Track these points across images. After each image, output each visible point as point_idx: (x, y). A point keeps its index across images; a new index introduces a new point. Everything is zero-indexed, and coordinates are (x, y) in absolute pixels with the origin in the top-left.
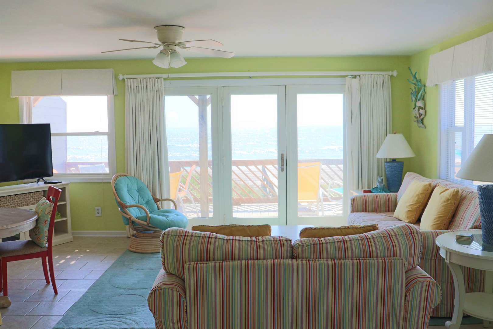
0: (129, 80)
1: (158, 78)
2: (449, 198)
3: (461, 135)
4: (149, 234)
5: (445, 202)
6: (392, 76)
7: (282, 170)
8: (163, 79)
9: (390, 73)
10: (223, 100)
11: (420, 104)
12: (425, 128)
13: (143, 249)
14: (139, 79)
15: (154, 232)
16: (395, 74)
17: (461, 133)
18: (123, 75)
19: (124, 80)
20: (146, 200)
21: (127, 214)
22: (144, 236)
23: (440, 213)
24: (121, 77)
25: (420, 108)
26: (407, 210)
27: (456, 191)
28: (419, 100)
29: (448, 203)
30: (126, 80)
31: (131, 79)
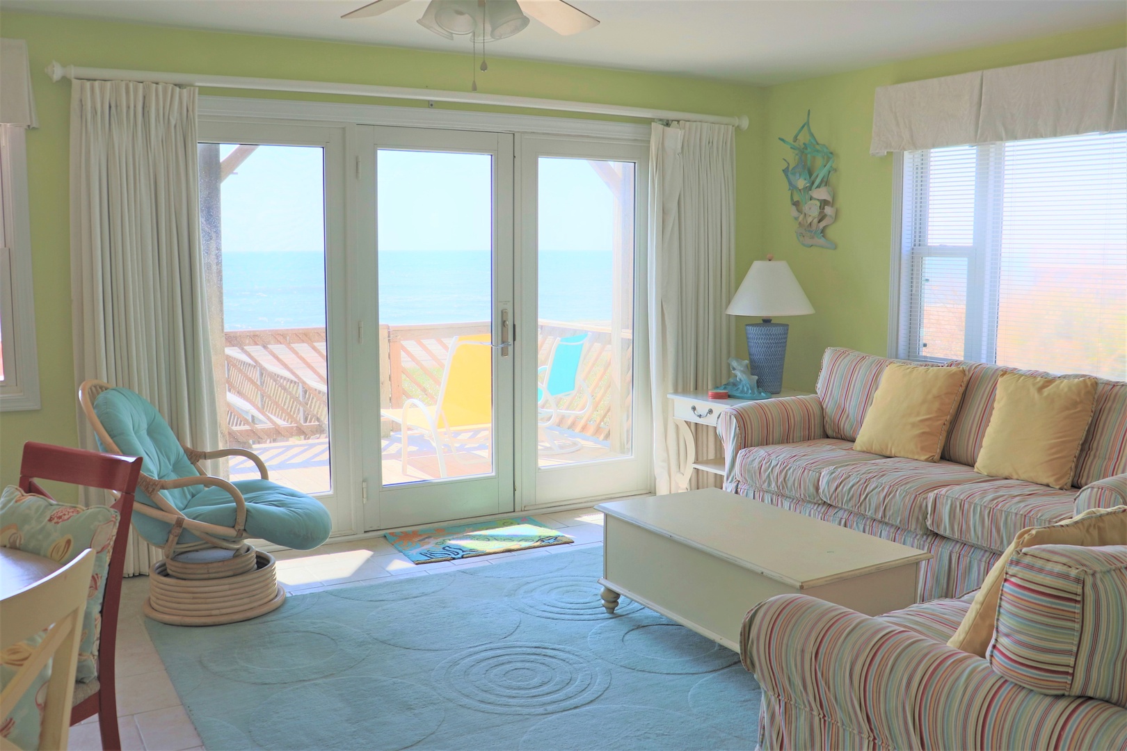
0: (88, 84)
1: (180, 86)
2: (1078, 400)
3: (966, 263)
4: (225, 563)
5: (1067, 408)
6: (738, 129)
7: (504, 352)
8: (197, 90)
9: (736, 122)
10: (360, 164)
11: (822, 194)
12: (835, 247)
13: (214, 612)
14: (124, 83)
15: (235, 556)
16: (745, 123)
17: (966, 259)
18: (64, 66)
19: (66, 82)
20: (173, 459)
21: (163, 510)
22: (210, 571)
23: (1061, 434)
24: (57, 73)
25: (824, 203)
26: (917, 431)
27: (1092, 384)
28: (818, 187)
29: (1076, 410)
30: (75, 82)
31: (95, 80)
